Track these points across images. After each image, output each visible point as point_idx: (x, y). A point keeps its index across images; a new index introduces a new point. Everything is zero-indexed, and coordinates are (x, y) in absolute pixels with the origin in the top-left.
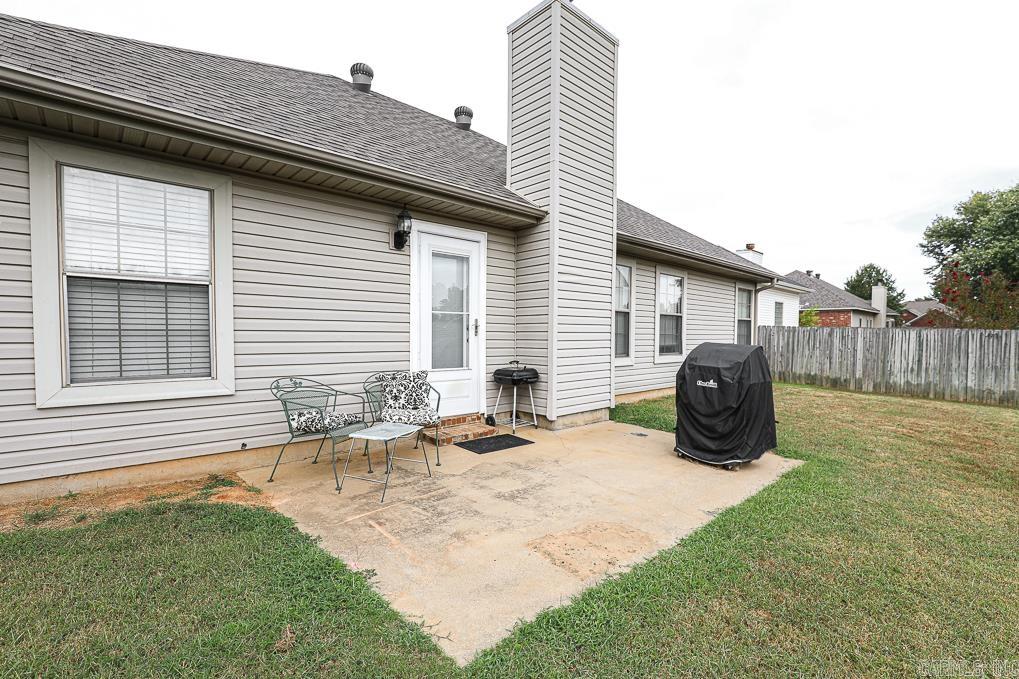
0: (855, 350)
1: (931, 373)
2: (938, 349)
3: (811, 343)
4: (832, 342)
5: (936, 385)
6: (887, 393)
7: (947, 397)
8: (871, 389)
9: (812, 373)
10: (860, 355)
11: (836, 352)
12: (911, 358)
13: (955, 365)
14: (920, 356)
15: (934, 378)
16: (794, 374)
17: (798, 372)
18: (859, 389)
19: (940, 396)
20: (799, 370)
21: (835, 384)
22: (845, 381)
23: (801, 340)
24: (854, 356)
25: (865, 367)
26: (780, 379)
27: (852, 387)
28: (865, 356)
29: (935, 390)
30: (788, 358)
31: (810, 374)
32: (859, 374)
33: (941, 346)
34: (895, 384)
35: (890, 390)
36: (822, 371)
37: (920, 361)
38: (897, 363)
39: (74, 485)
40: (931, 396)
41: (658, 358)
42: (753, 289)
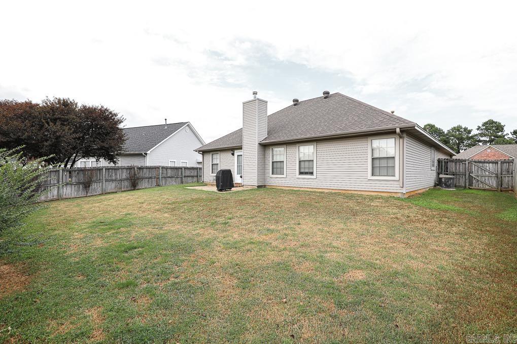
41: (298, 176)
42: (397, 137)
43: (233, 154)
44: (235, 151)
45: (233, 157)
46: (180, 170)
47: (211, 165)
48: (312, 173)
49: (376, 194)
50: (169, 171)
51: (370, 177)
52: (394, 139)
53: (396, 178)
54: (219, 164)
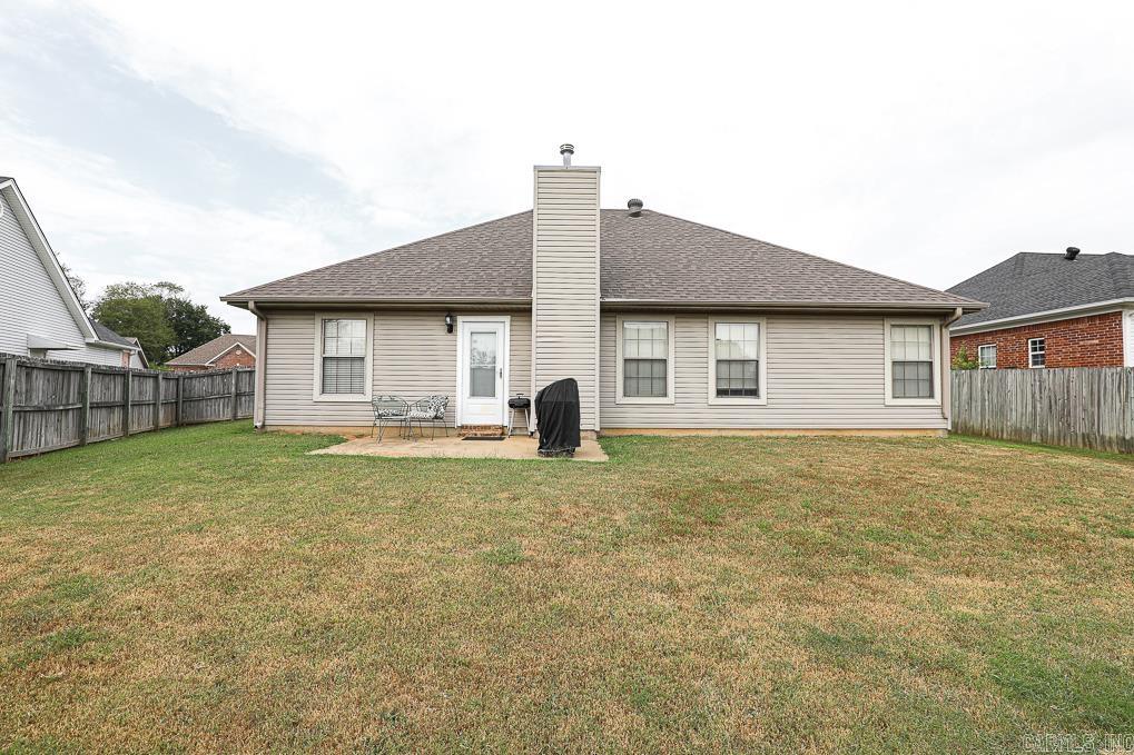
3: (1123, 393)
9: (1127, 437)
16: (1103, 437)
17: (1107, 435)
20: (1109, 431)
23: (1109, 386)
30: (1093, 413)
31: (1124, 439)
39: (322, 430)
41: (713, 399)
42: (936, 324)
43: (451, 329)
44: (460, 319)
45: (450, 337)
46: (75, 378)
47: (318, 362)
48: (754, 393)
49: (899, 434)
50: (40, 381)
51: (890, 401)
52: (929, 326)
53: (937, 401)
54: (369, 360)
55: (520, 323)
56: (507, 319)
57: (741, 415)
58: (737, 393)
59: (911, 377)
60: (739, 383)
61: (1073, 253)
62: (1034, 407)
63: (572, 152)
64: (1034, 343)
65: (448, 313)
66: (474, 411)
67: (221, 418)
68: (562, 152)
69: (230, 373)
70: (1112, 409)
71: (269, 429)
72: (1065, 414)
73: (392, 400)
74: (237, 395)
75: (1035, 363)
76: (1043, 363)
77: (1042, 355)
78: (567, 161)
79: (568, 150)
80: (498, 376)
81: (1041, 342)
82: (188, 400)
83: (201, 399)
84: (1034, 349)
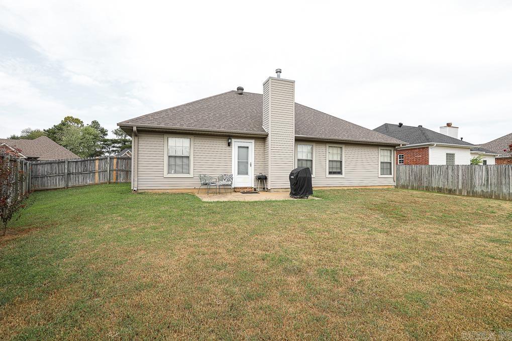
0: (458, 176)
1: (493, 186)
2: (496, 174)
4: (448, 172)
5: (495, 192)
6: (473, 196)
7: (501, 198)
8: (466, 194)
10: (460, 178)
11: (450, 177)
12: (483, 179)
13: (504, 182)
14: (488, 178)
15: (495, 189)
16: (432, 187)
18: (460, 194)
19: (497, 198)
20: (434, 185)
21: (450, 192)
22: (454, 190)
23: (435, 170)
24: (458, 178)
25: (463, 183)
26: (426, 189)
27: (457, 193)
28: (462, 178)
29: (495, 194)
30: (429, 179)
31: (439, 187)
32: (460, 187)
33: (497, 173)
34: (476, 191)
35: (474, 194)
36: (444, 186)
37: (487, 180)
38: (477, 181)
39: (168, 191)
40: (493, 197)
41: (329, 175)
42: (392, 149)
43: (229, 144)
44: (233, 140)
45: (228, 148)
47: (166, 158)
48: (340, 173)
49: (382, 187)
51: (380, 176)
52: (390, 150)
53: (392, 176)
54: (192, 158)
55: (260, 144)
56: (253, 141)
57: (336, 181)
58: (335, 173)
59: (386, 168)
60: (336, 169)
61: (401, 125)
62: (409, 178)
63: (281, 72)
64: (400, 156)
65: (228, 137)
66: (240, 181)
67: (58, 187)
68: (277, 72)
69: (64, 162)
70: (435, 178)
71: (140, 191)
72: (420, 180)
73: (205, 176)
74: (68, 174)
75: (400, 163)
76: (403, 163)
77: (403, 160)
78: (279, 76)
79: (279, 71)
80: (249, 165)
81: (402, 156)
82: (36, 177)
83: (43, 177)
84: (400, 158)
